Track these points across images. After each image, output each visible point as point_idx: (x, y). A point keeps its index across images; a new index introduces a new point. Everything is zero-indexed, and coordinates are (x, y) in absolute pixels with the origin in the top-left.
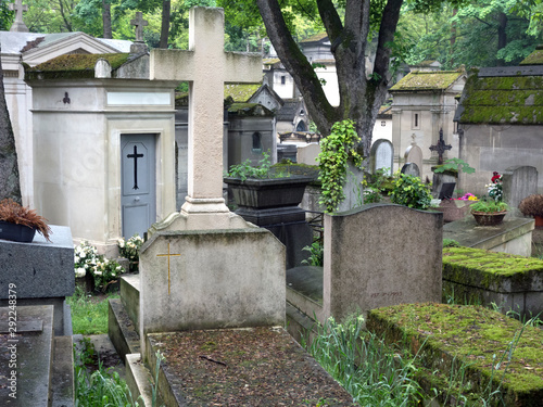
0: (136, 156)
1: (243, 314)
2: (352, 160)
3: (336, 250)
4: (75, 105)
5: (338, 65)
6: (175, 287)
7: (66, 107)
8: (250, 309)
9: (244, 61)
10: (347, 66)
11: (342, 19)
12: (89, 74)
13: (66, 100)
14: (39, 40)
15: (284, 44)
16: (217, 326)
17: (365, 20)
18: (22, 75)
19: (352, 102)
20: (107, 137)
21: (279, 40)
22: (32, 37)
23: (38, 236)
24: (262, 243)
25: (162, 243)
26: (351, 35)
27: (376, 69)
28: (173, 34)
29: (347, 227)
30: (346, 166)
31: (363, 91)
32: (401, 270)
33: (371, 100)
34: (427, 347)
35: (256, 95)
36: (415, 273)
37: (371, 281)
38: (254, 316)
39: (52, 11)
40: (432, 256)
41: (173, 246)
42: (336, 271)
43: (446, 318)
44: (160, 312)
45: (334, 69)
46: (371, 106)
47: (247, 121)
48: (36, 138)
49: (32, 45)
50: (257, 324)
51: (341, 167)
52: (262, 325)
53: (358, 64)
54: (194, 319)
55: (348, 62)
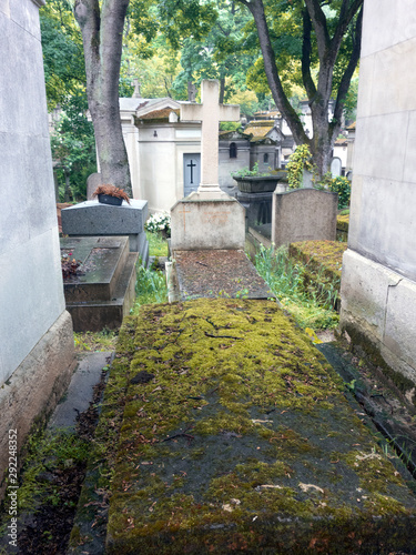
0: (192, 165)
1: (222, 243)
2: (306, 167)
3: (278, 212)
4: (159, 138)
5: (312, 114)
6: (188, 228)
7: (155, 139)
8: (226, 240)
9: (230, 109)
10: (318, 114)
11: (316, 84)
12: (166, 121)
13: (155, 135)
14: (146, 103)
15: (282, 102)
16: (210, 249)
17: (329, 87)
18: (133, 122)
19: (320, 135)
20: (176, 154)
21: (279, 100)
22: (143, 101)
23: (124, 203)
24: (233, 206)
25: (181, 205)
26: (321, 96)
27: (334, 117)
28: (227, 98)
29: (284, 200)
30: (303, 170)
31: (326, 129)
32: (313, 224)
33: (331, 134)
34: (313, 261)
35: (270, 132)
36: (321, 226)
37: (297, 230)
38: (228, 244)
39: (162, 87)
40: (331, 217)
41: (186, 207)
42: (278, 223)
43: (327, 247)
44: (180, 241)
45: (310, 117)
46: (330, 138)
47: (261, 147)
48: (141, 156)
49: (142, 105)
50: (230, 249)
51: (299, 171)
52: (232, 249)
53: (324, 114)
54: (198, 245)
55: (318, 112)
